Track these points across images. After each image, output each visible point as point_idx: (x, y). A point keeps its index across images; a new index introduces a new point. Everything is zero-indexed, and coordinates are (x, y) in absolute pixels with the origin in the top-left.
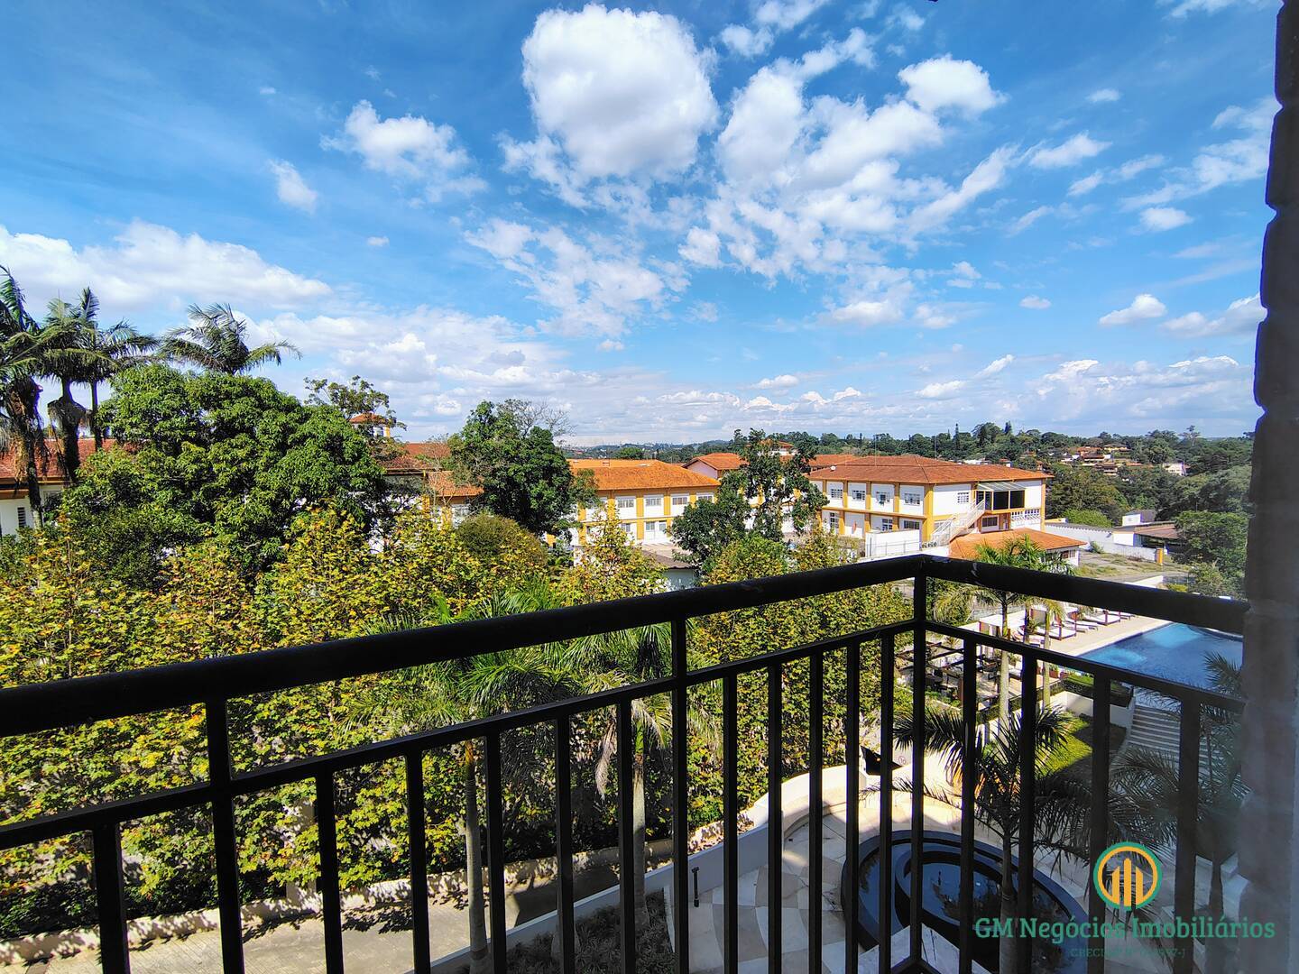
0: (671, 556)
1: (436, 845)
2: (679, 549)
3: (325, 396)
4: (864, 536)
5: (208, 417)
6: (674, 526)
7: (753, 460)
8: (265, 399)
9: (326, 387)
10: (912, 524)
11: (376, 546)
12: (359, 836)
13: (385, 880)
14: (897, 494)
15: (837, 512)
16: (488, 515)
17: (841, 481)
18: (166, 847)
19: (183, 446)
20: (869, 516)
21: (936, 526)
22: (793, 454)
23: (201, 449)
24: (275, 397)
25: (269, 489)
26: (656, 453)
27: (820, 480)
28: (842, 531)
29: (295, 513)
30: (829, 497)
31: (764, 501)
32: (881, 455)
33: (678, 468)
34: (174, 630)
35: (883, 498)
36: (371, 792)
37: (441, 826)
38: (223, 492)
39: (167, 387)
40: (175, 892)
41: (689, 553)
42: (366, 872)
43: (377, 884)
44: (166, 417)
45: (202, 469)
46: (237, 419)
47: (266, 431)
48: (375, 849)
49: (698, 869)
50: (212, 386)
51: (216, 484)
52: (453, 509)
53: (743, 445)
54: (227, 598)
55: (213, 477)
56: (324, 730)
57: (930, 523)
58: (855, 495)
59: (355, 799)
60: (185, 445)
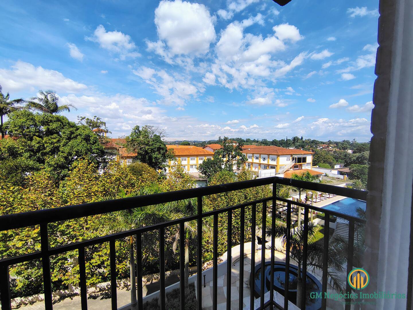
0: (198, 176)
1: (120, 270)
2: (201, 174)
3: (84, 122)
4: (258, 171)
5: (43, 128)
6: (199, 167)
7: (225, 146)
8: (63, 123)
9: (85, 119)
10: (273, 167)
11: (101, 172)
12: (94, 268)
13: (103, 282)
14: (269, 158)
15: (250, 163)
16: (139, 163)
17: (252, 153)
18: (26, 274)
20: (260, 164)
21: (280, 168)
22: (237, 145)
23: (41, 139)
24: (67, 122)
25: (64, 153)
26: (194, 143)
27: (245, 153)
28: (252, 169)
29: (73, 161)
30: (248, 158)
31: (228, 159)
32: (264, 146)
33: (201, 148)
34: (30, 200)
35: (264, 159)
36: (98, 253)
37: (122, 264)
38: (48, 154)
39: (29, 118)
40: (29, 289)
41: (204, 175)
42: (96, 280)
43: (100, 284)
44: (28, 128)
45: (41, 146)
46: (54, 129)
47: (64, 133)
48: (99, 272)
49: (205, 275)
50: (45, 118)
51: (46, 151)
52: (127, 160)
53: (221, 142)
54: (49, 189)
55: (45, 148)
56: (82, 233)
57: (278, 167)
58: (256, 158)
59: (93, 256)
60: (35, 137)
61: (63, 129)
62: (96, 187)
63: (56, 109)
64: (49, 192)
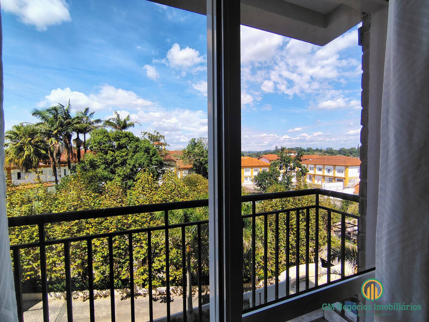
0: (253, 189)
1: (177, 277)
2: (256, 187)
3: (146, 137)
4: (322, 184)
5: (115, 144)
6: (254, 179)
7: (282, 157)
8: (130, 138)
9: (147, 134)
10: (340, 180)
11: (160, 183)
12: (154, 272)
13: (162, 287)
14: (334, 169)
15: (312, 175)
16: (194, 174)
17: (313, 164)
18: (101, 269)
19: (109, 152)
20: (324, 177)
21: (350, 181)
22: (296, 155)
23: (113, 153)
24: (133, 137)
25: (130, 165)
26: (248, 154)
27: (306, 164)
28: (314, 182)
29: (138, 172)
30: (309, 170)
31: (285, 171)
32: (329, 155)
33: (255, 159)
34: (105, 206)
35: (329, 171)
36: (158, 258)
37: (179, 271)
38: (118, 166)
39: (105, 135)
40: (104, 283)
41: (259, 188)
42: (157, 283)
43: (160, 288)
44: (104, 144)
45: (113, 159)
46: (123, 144)
47: (131, 147)
48: (159, 276)
49: (261, 293)
50: (117, 135)
51: (117, 163)
52: (183, 172)
53: (278, 152)
54: (120, 197)
55: (116, 161)
56: (145, 238)
57: (347, 180)
58: (319, 169)
59: (154, 260)
60: (109, 151)
61: (130, 143)
62: (157, 197)
63: (125, 126)
64: (120, 199)
